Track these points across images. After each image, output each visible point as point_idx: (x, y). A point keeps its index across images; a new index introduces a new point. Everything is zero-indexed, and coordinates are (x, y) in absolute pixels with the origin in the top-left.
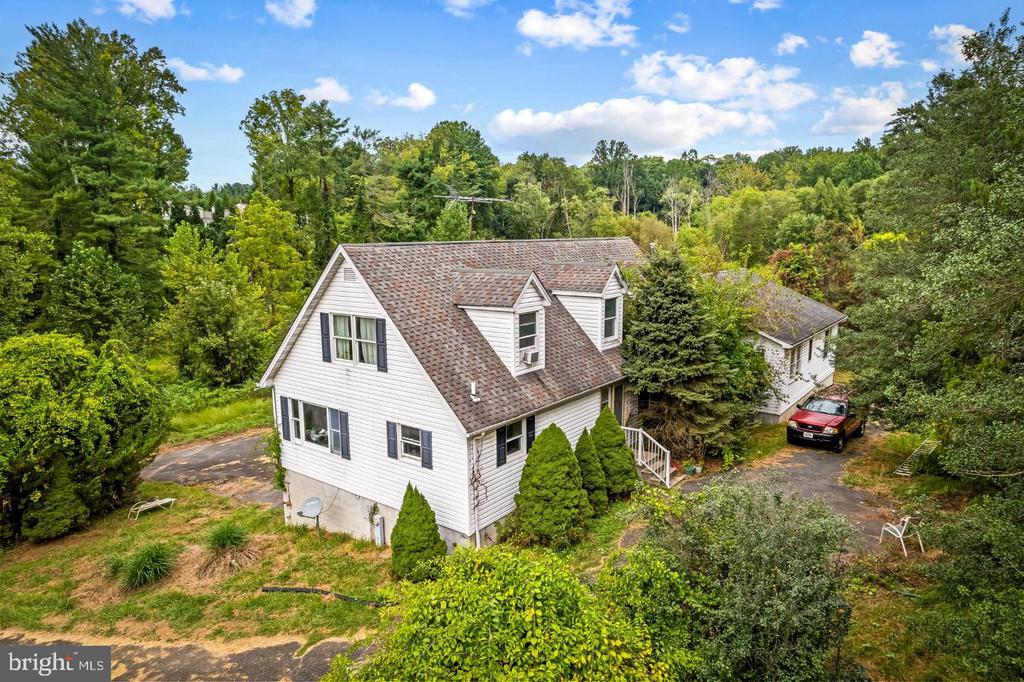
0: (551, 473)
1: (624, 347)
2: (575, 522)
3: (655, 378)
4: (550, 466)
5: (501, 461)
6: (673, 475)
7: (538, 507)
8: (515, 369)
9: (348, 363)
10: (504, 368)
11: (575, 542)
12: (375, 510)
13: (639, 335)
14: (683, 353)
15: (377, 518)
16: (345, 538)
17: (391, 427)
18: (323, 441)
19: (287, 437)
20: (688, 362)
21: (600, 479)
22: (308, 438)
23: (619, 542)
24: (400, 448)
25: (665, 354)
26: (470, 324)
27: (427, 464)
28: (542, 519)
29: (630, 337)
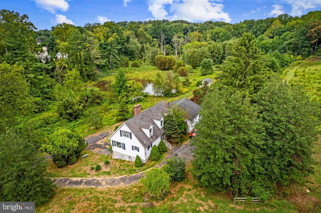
0: (155, 152)
1: (164, 127)
2: (158, 157)
3: (169, 133)
4: (155, 151)
5: (148, 150)
6: (171, 147)
7: (154, 156)
8: (149, 136)
9: (125, 137)
10: (148, 137)
11: (158, 160)
12: (130, 157)
13: (166, 126)
14: (172, 130)
15: (130, 158)
16: (125, 161)
17: (133, 147)
18: (120, 147)
19: (113, 146)
20: (173, 131)
21: (161, 150)
22: (117, 146)
23: (164, 159)
24: (134, 149)
25: (170, 129)
26: (142, 131)
27: (138, 151)
28: (154, 157)
29: (165, 126)
